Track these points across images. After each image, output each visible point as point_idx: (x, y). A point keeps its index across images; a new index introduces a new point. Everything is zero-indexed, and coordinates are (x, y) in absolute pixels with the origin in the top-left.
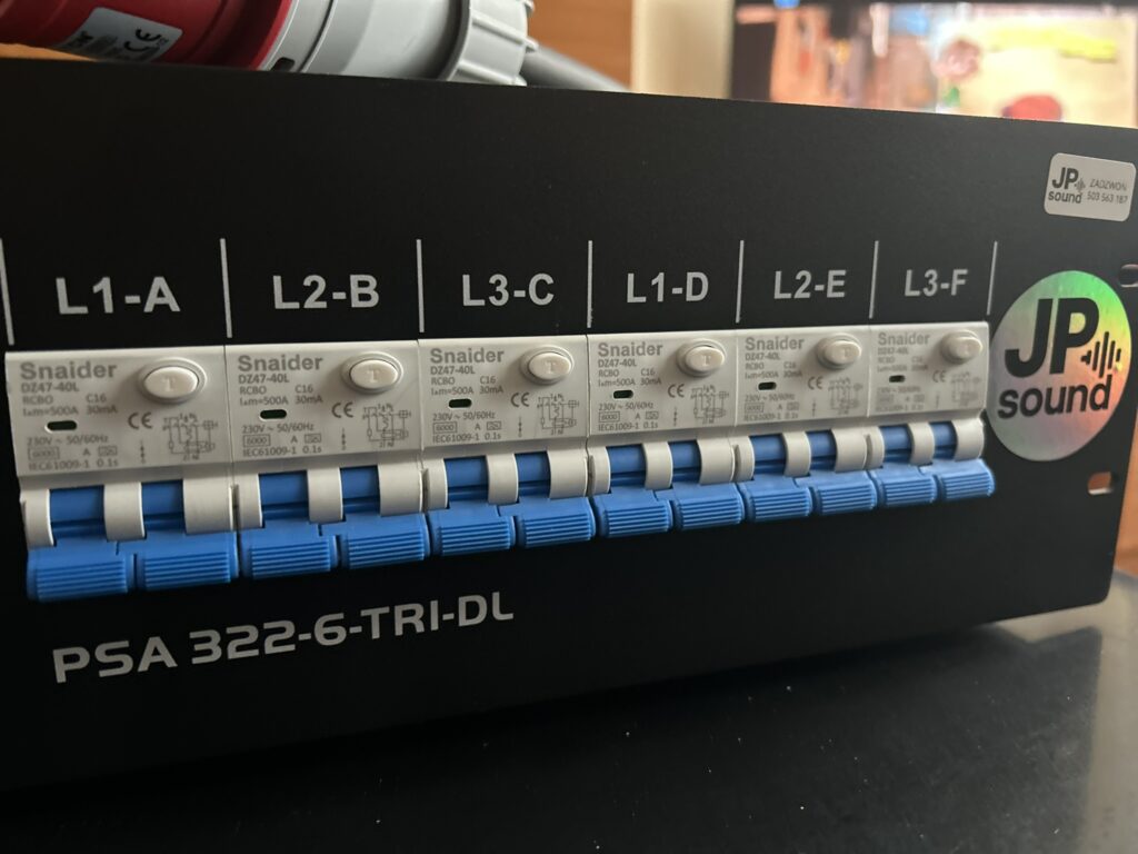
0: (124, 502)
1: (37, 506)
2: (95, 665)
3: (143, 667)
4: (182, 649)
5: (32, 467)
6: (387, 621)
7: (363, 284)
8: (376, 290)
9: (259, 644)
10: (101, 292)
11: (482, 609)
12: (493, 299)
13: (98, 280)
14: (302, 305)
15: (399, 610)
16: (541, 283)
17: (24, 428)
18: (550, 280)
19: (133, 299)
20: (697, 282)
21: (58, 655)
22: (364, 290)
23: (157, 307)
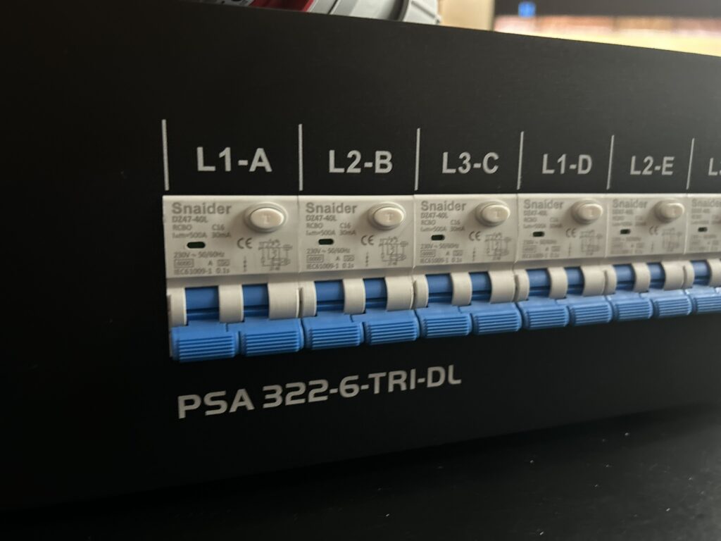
0: (232, 297)
1: (178, 298)
2: (204, 407)
3: (233, 409)
4: (258, 398)
5: (177, 272)
6: (384, 382)
7: (383, 157)
8: (391, 161)
9: (305, 396)
10: (224, 157)
11: (442, 376)
12: (461, 169)
13: (222, 150)
14: (346, 170)
15: (392, 374)
16: (491, 159)
17: (173, 245)
18: (496, 157)
19: (243, 163)
20: (585, 162)
21: (182, 399)
22: (384, 162)
23: (258, 168)
